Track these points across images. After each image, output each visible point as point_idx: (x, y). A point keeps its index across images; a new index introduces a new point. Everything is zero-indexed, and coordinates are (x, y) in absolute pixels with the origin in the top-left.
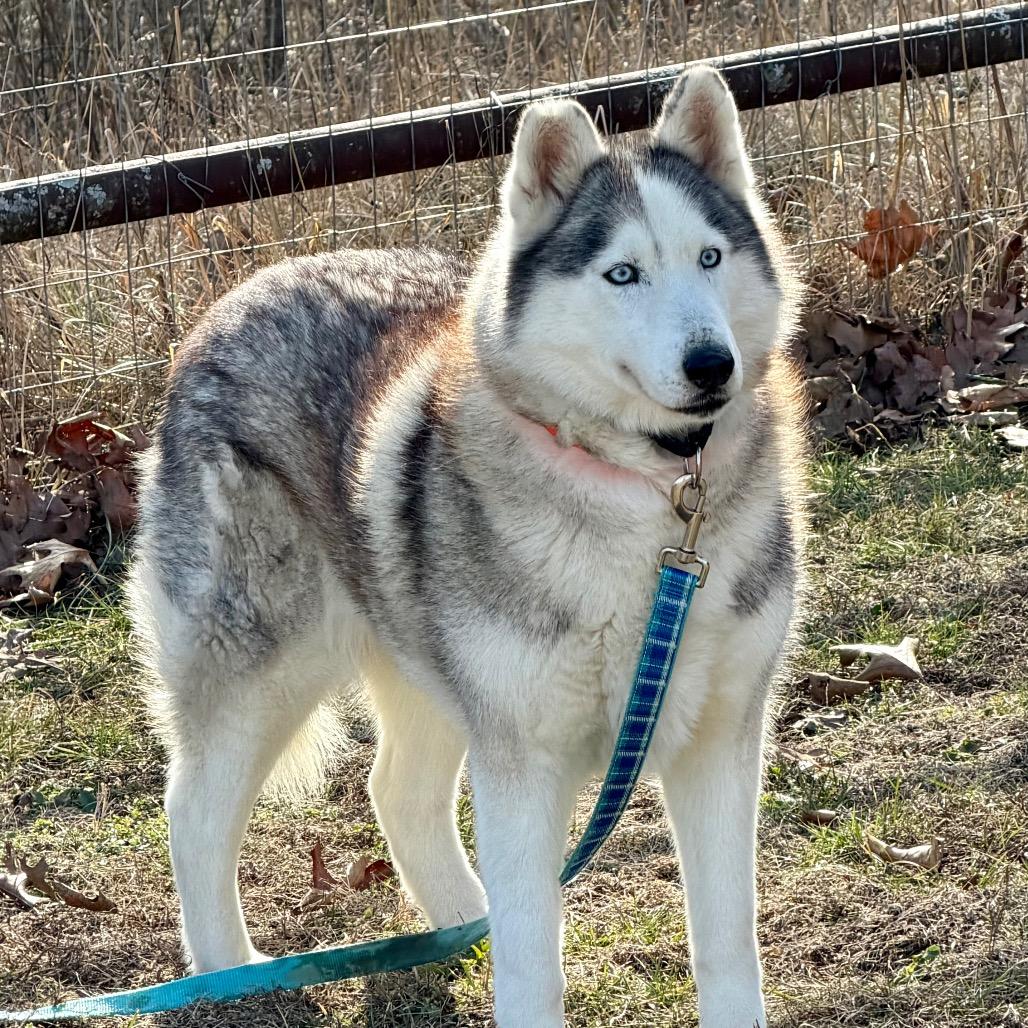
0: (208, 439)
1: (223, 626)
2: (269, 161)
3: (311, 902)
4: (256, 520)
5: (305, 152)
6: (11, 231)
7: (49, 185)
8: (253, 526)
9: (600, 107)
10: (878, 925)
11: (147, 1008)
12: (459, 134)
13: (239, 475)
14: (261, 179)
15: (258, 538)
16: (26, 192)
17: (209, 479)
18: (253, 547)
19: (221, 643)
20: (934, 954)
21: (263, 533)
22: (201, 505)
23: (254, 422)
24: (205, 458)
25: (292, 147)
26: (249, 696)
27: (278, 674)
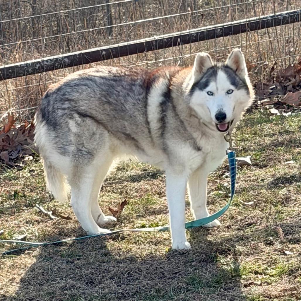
2: (105, 52)
5: (113, 50)
6: (47, 69)
7: (56, 58)
9: (179, 39)
10: (241, 220)
12: (148, 46)
14: (103, 56)
16: (51, 60)
20: (254, 226)
25: (110, 49)
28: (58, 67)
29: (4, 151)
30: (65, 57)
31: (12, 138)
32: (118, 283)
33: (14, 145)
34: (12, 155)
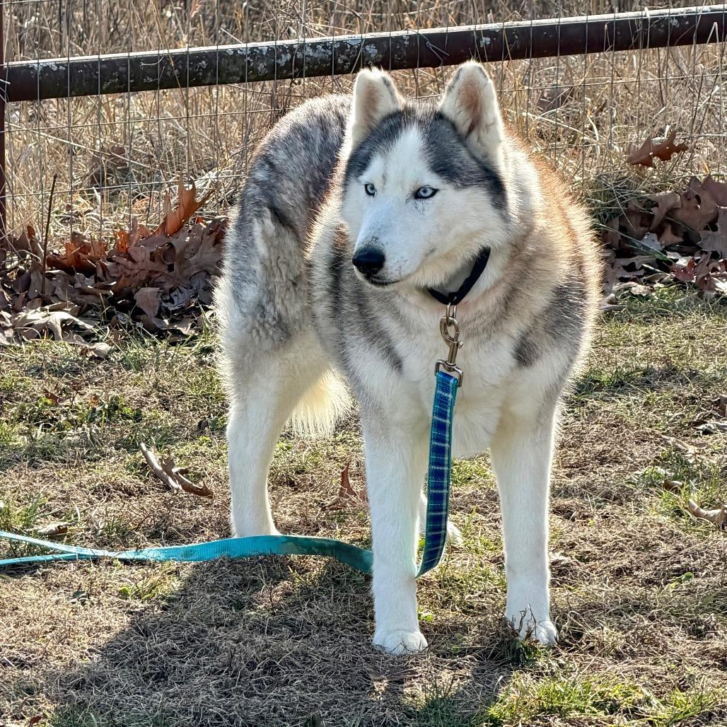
0: (258, 204)
1: (259, 321)
2: (488, 39)
3: (334, 504)
4: (282, 257)
5: (514, 35)
6: (313, 69)
7: (341, 42)
8: (280, 260)
9: (716, 24)
10: (666, 556)
11: (192, 558)
12: (619, 33)
13: (273, 228)
14: (481, 49)
15: (282, 269)
16: (325, 45)
17: (257, 228)
18: (278, 274)
19: (258, 331)
20: (688, 578)
21: (284, 265)
22: (253, 245)
23: (285, 197)
24: (256, 215)
25: (504, 32)
26: (272, 368)
27: (291, 355)
28: (346, 67)
29: (152, 286)
30: (369, 42)
31: (182, 253)
32: (226, 687)
33: (186, 273)
34: (172, 301)
